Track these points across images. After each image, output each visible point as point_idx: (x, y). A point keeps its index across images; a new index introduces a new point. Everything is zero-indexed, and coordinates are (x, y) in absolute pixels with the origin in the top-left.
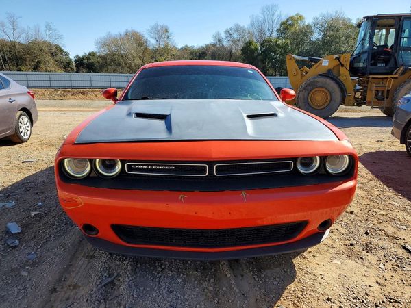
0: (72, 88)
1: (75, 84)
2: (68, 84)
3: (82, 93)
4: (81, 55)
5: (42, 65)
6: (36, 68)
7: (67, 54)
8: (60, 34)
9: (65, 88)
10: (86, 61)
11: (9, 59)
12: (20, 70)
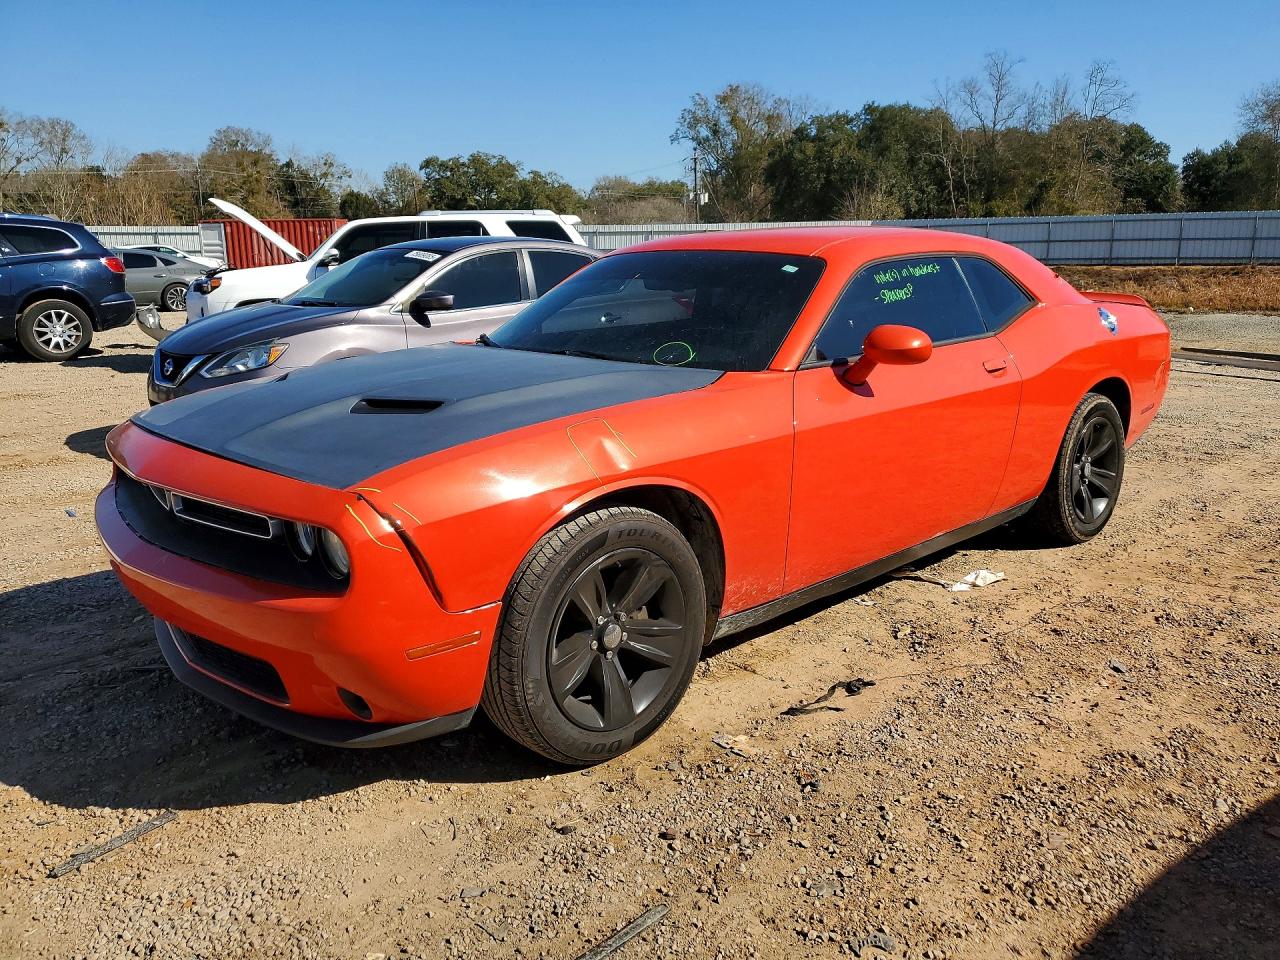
0: (1110, 261)
1: (1122, 250)
2: (1101, 250)
3: (1140, 280)
4: (1208, 151)
5: (1052, 196)
6: (1032, 206)
7: (1162, 151)
8: (1128, 92)
9: (1090, 261)
10: (1223, 168)
11: (972, 182)
12: (989, 214)
